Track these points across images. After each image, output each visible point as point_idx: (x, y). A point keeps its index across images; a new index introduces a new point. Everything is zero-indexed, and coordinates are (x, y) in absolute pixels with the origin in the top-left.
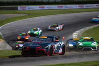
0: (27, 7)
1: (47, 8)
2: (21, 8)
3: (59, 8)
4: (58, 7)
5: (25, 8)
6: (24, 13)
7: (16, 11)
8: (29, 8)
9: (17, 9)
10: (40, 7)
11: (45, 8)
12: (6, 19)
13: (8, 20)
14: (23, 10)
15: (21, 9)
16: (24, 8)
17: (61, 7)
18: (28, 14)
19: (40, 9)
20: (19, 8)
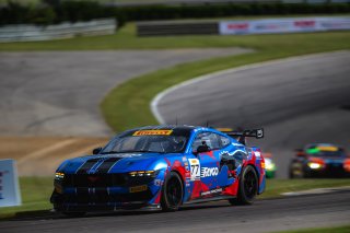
0: (254, 25)
1: (324, 25)
5: (246, 26)
6: (243, 46)
8: (259, 27)
9: (215, 30)
10: (297, 24)
11: (318, 27)
12: (180, 66)
13: (185, 71)
14: (237, 35)
15: (232, 31)
16: (241, 27)
18: (257, 48)
19: (299, 29)
20: (225, 26)
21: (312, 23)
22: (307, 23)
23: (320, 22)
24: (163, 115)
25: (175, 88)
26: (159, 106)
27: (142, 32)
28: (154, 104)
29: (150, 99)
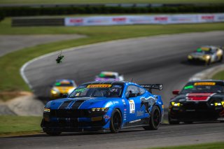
0: (87, 20)
1: (132, 20)
2: (71, 21)
3: (157, 22)
4: (156, 19)
5: (82, 21)
6: (79, 33)
7: (60, 28)
8: (89, 22)
9: (62, 23)
10: (114, 20)
11: (128, 22)
12: (39, 46)
13: (42, 49)
14: (76, 26)
15: (73, 24)
16: (78, 21)
17: (163, 19)
18: (89, 35)
19: (115, 23)
20: (68, 20)
21: (124, 19)
22: (121, 19)
23: (129, 18)
24: (27, 77)
25: (36, 59)
26: (25, 71)
27: (15, 24)
28: (22, 70)
29: (20, 66)
